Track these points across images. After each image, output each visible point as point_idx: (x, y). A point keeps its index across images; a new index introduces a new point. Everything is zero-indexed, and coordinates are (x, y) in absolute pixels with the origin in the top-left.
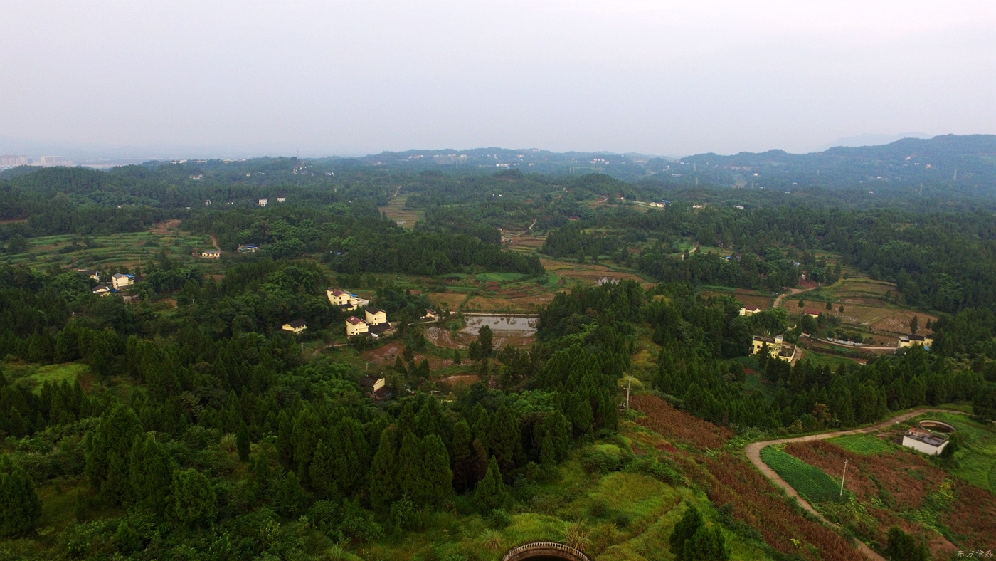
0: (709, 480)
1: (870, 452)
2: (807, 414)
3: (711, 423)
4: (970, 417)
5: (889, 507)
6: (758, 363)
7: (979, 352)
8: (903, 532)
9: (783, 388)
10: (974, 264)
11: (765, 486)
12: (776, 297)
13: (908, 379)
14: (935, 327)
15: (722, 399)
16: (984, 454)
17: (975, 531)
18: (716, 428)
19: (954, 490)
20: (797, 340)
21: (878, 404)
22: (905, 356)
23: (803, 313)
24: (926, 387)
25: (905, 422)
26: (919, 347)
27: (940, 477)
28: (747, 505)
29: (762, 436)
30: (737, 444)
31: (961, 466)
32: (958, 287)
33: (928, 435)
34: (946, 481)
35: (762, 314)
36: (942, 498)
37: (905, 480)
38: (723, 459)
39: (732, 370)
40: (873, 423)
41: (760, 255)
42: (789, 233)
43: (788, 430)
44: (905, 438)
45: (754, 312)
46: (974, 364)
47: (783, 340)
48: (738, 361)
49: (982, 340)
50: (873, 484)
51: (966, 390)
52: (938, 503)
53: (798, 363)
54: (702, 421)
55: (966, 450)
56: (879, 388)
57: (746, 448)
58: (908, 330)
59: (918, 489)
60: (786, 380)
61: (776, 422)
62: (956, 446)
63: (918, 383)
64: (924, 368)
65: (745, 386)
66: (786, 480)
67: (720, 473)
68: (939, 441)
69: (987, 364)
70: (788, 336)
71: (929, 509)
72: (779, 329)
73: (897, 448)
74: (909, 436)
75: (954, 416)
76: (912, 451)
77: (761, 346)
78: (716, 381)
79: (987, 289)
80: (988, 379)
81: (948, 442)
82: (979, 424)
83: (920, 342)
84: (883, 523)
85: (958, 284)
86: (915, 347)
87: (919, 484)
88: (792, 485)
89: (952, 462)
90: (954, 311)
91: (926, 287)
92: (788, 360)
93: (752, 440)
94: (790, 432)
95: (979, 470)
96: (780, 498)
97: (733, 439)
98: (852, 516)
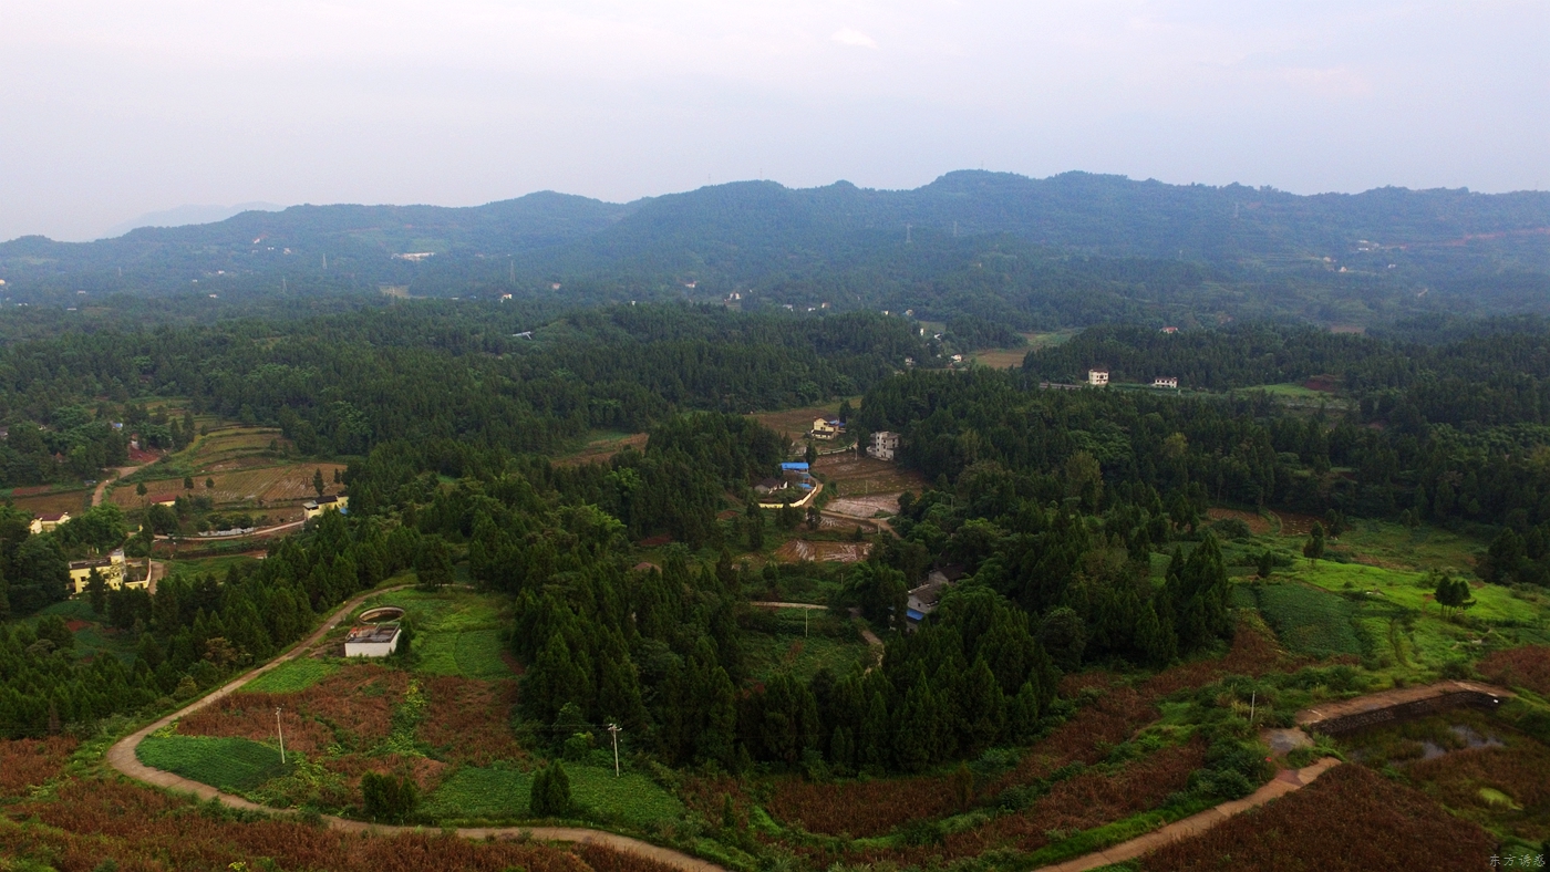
0: (52, 841)
1: (307, 683)
2: (198, 661)
3: (26, 740)
4: (417, 589)
5: (353, 749)
6: (90, 606)
7: (406, 499)
8: (379, 776)
9: (146, 634)
10: (373, 382)
11: (161, 803)
12: (94, 487)
13: (329, 561)
14: (345, 478)
15: (36, 690)
16: (443, 631)
17: (458, 732)
18: (39, 745)
19: (422, 692)
20: (149, 549)
21: (300, 610)
22: (318, 530)
23: (149, 504)
24: (355, 565)
25: (341, 624)
26: (333, 512)
27: (403, 681)
28: (138, 849)
29: (132, 724)
30: (90, 755)
31: (423, 655)
32: (362, 417)
33: (374, 631)
34: (411, 683)
35: (75, 522)
36: (414, 709)
37: (362, 703)
38: (69, 793)
39: (43, 632)
40: (299, 639)
41: (45, 421)
42: (91, 377)
43: (175, 698)
44: (346, 645)
45: (60, 522)
46: (405, 516)
47: (126, 556)
48: (53, 613)
49: (405, 482)
50: (324, 726)
51: (403, 554)
52: (409, 716)
53: (161, 585)
54: (7, 743)
55: (423, 633)
56: (295, 587)
57: (109, 756)
58: (313, 492)
59: (382, 709)
60: (147, 619)
61: (150, 693)
62: (410, 632)
63: (344, 563)
64: (347, 540)
65: (74, 652)
66: (193, 777)
67: (71, 817)
68: (390, 634)
69: (419, 511)
70: (133, 547)
71: (402, 729)
72: (114, 539)
73: (340, 664)
74: (352, 640)
75: (398, 593)
76: (361, 660)
77: (88, 576)
78: (15, 663)
79: (396, 413)
80: (424, 532)
81: (400, 631)
82: (429, 594)
83: (333, 505)
84: (352, 776)
85: (361, 413)
86: (327, 513)
87: (380, 702)
88: (205, 781)
89: (412, 656)
90: (365, 452)
91: (322, 425)
92: (142, 585)
93: (117, 737)
94: (179, 700)
95: (444, 653)
96: (192, 810)
97: (81, 748)
98: (308, 787)
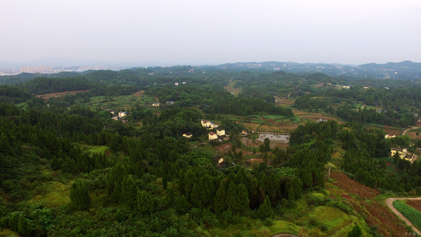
0: (366, 213)
2: (419, 186)
3: (368, 187)
6: (393, 161)
9: (406, 173)
11: (395, 219)
12: (404, 130)
15: (374, 176)
18: (371, 190)
20: (414, 151)
23: (418, 139)
28: (385, 227)
29: (394, 195)
30: (381, 198)
35: (396, 138)
38: (373, 204)
39: (380, 163)
41: (397, 110)
42: (412, 100)
43: (408, 194)
45: (393, 137)
47: (407, 151)
48: (384, 159)
53: (415, 162)
54: (364, 186)
57: (386, 200)
60: (408, 169)
61: (402, 189)
65: (386, 171)
66: (406, 217)
67: (372, 210)
70: (410, 149)
72: (405, 145)
77: (395, 153)
78: (372, 168)
88: (410, 220)
92: (409, 160)
93: (389, 196)
94: (409, 195)
96: (403, 226)
97: (380, 195)
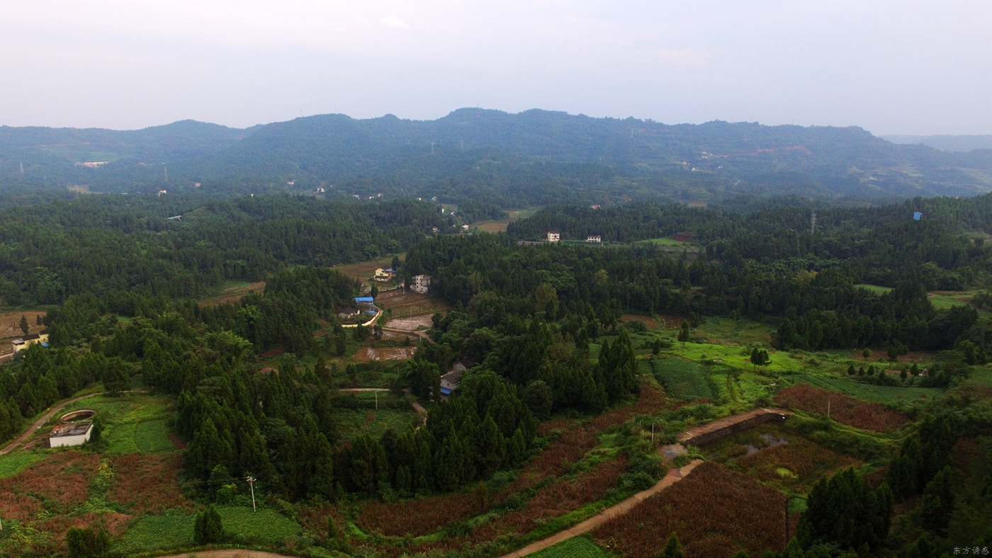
1: (19, 470)
4: (105, 395)
5: (58, 513)
7: (94, 334)
8: (80, 530)
10: (64, 253)
13: (35, 381)
14: (46, 321)
16: (126, 423)
17: (139, 492)
19: (111, 467)
21: (12, 417)
22: (25, 359)
24: (56, 382)
25: (46, 424)
26: (37, 345)
27: (96, 461)
31: (110, 442)
32: (56, 278)
33: (72, 427)
34: (103, 462)
36: (104, 479)
37: (64, 479)
40: (12, 438)
44: (51, 439)
46: (93, 345)
49: (93, 322)
50: (34, 499)
51: (93, 372)
52: (101, 485)
55: (110, 426)
56: (8, 401)
58: (20, 332)
59: (80, 482)
62: (100, 426)
63: (47, 381)
64: (48, 364)
68: (84, 429)
69: (103, 342)
71: (96, 494)
73: (47, 453)
74: (55, 435)
75: (90, 400)
76: (63, 449)
79: (83, 274)
80: (108, 356)
81: (92, 426)
82: (113, 399)
83: (36, 341)
84: (58, 532)
85: (56, 275)
86: (32, 347)
87: (79, 477)
89: (102, 442)
90: (60, 302)
91: (25, 284)
95: (126, 438)
98: (22, 545)
